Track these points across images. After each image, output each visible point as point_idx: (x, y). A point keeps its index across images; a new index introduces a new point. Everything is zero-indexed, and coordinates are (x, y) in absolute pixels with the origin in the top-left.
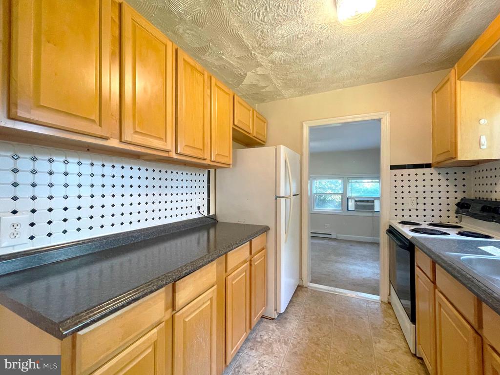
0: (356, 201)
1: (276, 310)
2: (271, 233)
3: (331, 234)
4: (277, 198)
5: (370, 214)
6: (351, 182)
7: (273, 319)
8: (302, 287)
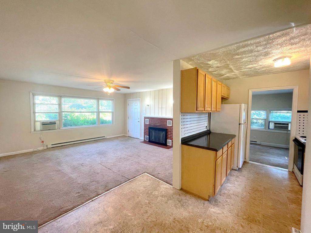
0: (275, 124)
1: (237, 167)
2: (237, 138)
3: (256, 142)
4: (239, 124)
5: (286, 132)
6: (272, 113)
7: (236, 170)
8: (246, 162)
